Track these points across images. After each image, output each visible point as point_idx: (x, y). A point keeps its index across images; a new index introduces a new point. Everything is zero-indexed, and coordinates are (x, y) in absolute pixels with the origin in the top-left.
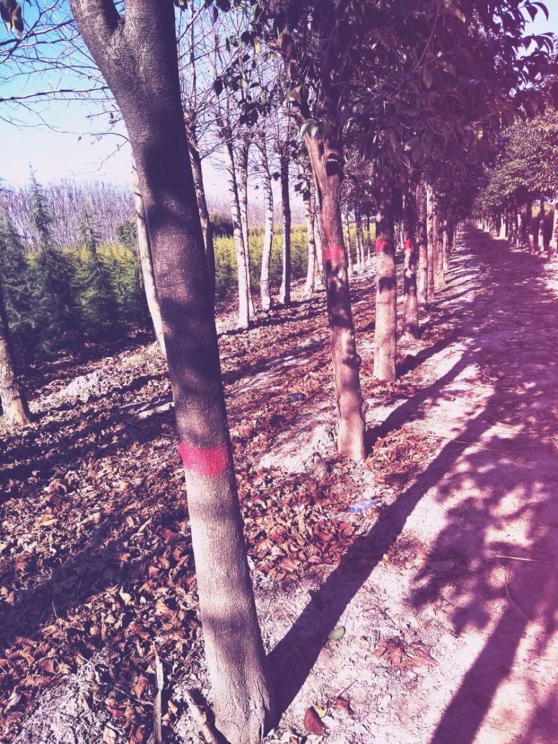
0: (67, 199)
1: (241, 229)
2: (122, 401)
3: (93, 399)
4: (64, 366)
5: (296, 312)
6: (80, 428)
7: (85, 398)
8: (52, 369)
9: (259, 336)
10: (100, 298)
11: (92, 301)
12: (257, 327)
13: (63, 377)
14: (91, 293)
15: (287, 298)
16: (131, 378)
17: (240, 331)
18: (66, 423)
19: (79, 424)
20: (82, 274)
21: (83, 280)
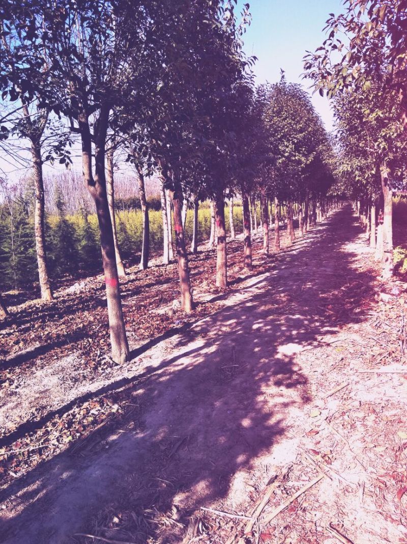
1: (166, 210)
11: (84, 247)
12: (172, 263)
13: (67, 285)
14: (84, 243)
15: (195, 249)
17: (163, 265)
20: (80, 232)
21: (80, 236)
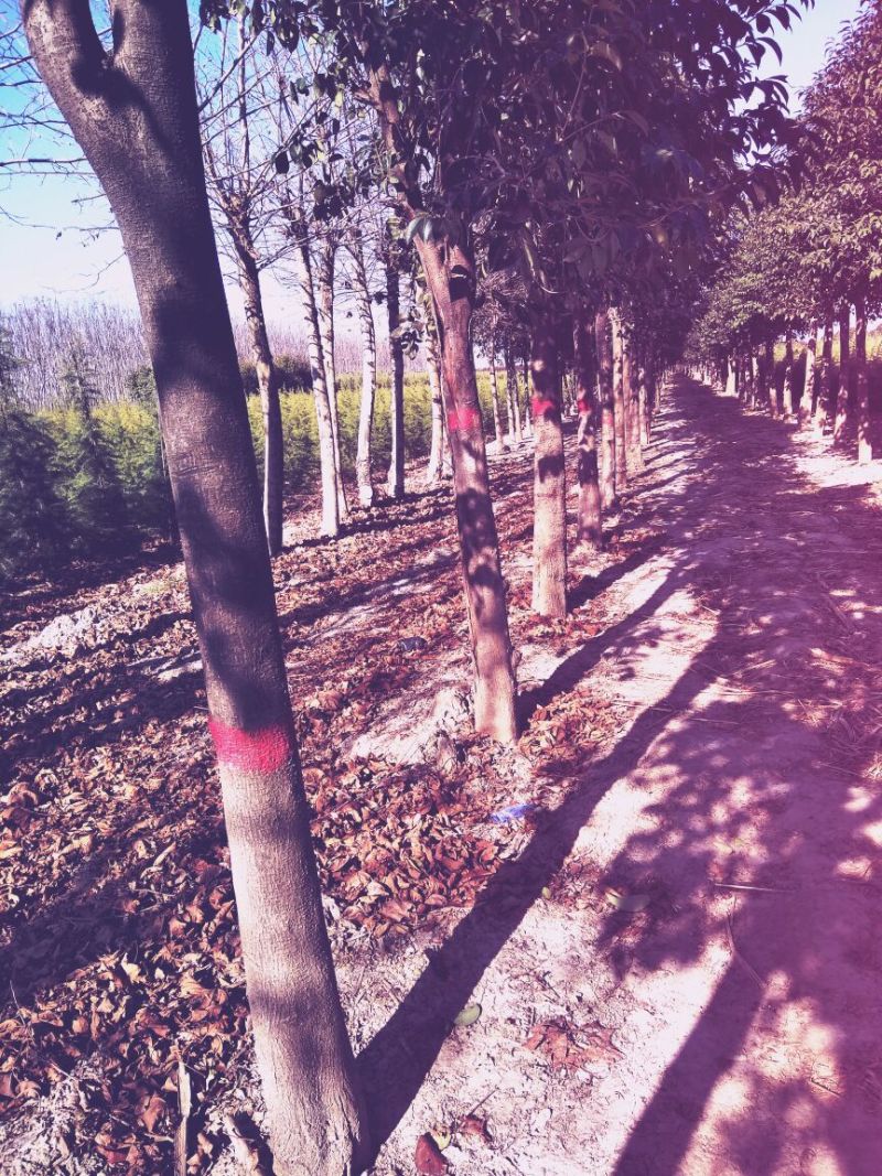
0: (44, 330)
1: (324, 379)
2: (131, 654)
3: (83, 651)
4: (36, 599)
5: (414, 510)
6: (61, 700)
7: (70, 651)
8: (19, 605)
9: (354, 549)
10: (96, 489)
11: (83, 493)
12: (351, 533)
13: (35, 617)
14: (82, 480)
15: (400, 487)
16: (147, 617)
17: (325, 540)
18: (38, 692)
19: (58, 693)
20: (68, 450)
21: (69, 460)
